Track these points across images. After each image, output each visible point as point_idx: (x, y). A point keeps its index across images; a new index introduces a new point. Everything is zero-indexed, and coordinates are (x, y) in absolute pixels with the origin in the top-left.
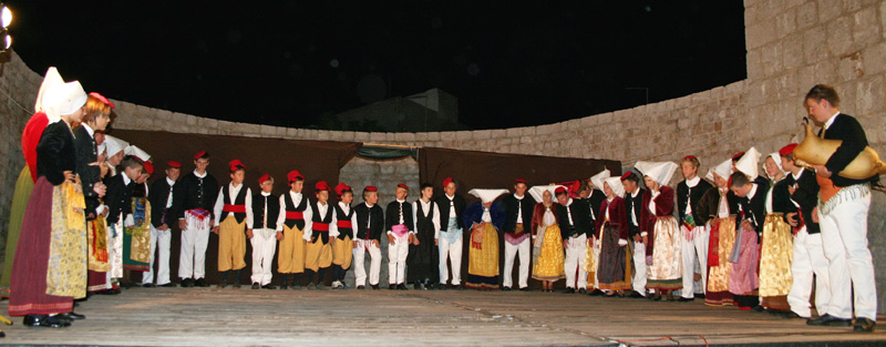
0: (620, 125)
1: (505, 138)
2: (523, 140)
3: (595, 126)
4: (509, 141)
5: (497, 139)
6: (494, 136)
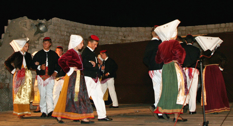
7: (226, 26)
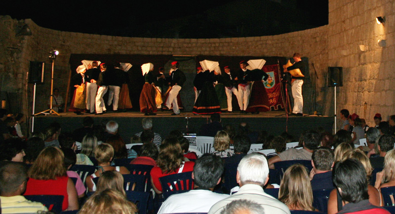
0: (300, 37)
1: (260, 41)
2: (267, 42)
3: (293, 37)
4: (261, 42)
5: (257, 41)
6: (256, 40)
7: (162, 41)
